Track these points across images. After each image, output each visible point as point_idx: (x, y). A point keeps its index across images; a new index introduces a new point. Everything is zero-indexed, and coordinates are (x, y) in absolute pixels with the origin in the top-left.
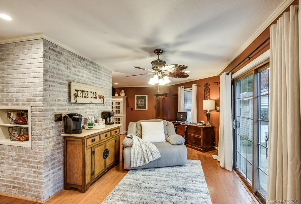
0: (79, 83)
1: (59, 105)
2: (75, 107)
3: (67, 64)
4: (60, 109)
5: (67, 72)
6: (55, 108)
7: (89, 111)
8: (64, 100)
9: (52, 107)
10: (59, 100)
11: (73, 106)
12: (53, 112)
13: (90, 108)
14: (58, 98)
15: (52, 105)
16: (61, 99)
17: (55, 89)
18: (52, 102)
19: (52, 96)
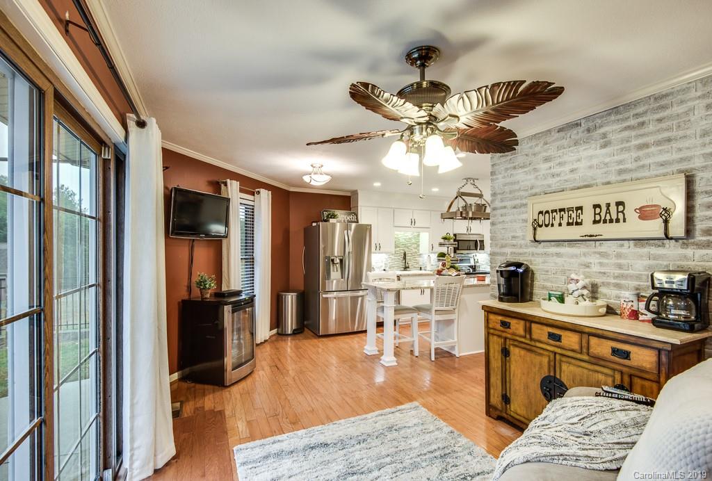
0: (563, 191)
1: (514, 245)
2: (547, 250)
3: (530, 164)
4: (514, 253)
5: (530, 180)
6: (508, 250)
7: (600, 263)
8: (523, 235)
9: (503, 249)
10: (514, 237)
11: (544, 247)
12: (504, 258)
13: (603, 255)
14: (512, 234)
15: (502, 247)
16: (518, 235)
17: (507, 219)
18: (502, 241)
19: (503, 232)
